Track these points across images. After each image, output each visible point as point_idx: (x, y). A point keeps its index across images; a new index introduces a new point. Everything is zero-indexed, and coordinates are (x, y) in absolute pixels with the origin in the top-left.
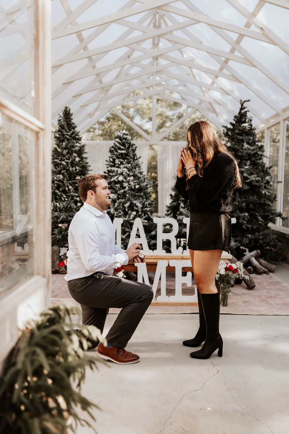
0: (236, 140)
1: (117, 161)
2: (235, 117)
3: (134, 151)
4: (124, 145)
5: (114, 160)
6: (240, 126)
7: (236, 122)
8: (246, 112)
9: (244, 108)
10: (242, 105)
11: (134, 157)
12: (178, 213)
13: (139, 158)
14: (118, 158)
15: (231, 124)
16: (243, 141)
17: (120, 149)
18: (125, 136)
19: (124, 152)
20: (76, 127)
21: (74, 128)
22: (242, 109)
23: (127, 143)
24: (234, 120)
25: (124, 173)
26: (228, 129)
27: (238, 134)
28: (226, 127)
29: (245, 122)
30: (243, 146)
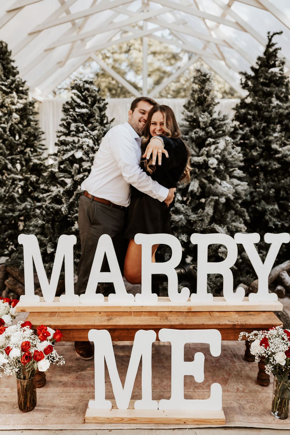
0: (261, 93)
1: (73, 127)
2: (259, 59)
3: (102, 109)
4: (85, 100)
5: (69, 124)
6: (267, 72)
7: (260, 66)
8: (276, 50)
9: (273, 45)
10: (270, 40)
11: (102, 120)
12: (172, 209)
13: (112, 121)
14: (75, 121)
15: (253, 69)
16: (270, 94)
17: (79, 106)
18: (87, 86)
19: (84, 111)
20: (18, 73)
21: (14, 75)
22: (269, 46)
23: (90, 96)
24: (257, 63)
25: (85, 147)
26: (248, 77)
27: (263, 84)
28: (245, 74)
29: (274, 66)
30: (271, 102)
